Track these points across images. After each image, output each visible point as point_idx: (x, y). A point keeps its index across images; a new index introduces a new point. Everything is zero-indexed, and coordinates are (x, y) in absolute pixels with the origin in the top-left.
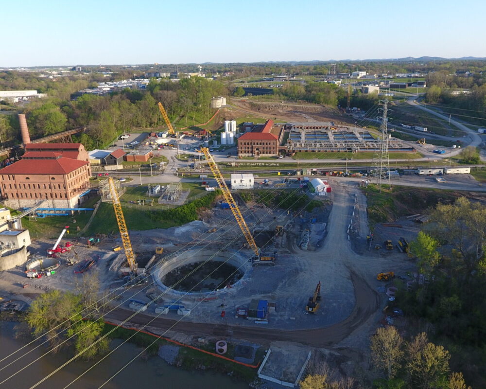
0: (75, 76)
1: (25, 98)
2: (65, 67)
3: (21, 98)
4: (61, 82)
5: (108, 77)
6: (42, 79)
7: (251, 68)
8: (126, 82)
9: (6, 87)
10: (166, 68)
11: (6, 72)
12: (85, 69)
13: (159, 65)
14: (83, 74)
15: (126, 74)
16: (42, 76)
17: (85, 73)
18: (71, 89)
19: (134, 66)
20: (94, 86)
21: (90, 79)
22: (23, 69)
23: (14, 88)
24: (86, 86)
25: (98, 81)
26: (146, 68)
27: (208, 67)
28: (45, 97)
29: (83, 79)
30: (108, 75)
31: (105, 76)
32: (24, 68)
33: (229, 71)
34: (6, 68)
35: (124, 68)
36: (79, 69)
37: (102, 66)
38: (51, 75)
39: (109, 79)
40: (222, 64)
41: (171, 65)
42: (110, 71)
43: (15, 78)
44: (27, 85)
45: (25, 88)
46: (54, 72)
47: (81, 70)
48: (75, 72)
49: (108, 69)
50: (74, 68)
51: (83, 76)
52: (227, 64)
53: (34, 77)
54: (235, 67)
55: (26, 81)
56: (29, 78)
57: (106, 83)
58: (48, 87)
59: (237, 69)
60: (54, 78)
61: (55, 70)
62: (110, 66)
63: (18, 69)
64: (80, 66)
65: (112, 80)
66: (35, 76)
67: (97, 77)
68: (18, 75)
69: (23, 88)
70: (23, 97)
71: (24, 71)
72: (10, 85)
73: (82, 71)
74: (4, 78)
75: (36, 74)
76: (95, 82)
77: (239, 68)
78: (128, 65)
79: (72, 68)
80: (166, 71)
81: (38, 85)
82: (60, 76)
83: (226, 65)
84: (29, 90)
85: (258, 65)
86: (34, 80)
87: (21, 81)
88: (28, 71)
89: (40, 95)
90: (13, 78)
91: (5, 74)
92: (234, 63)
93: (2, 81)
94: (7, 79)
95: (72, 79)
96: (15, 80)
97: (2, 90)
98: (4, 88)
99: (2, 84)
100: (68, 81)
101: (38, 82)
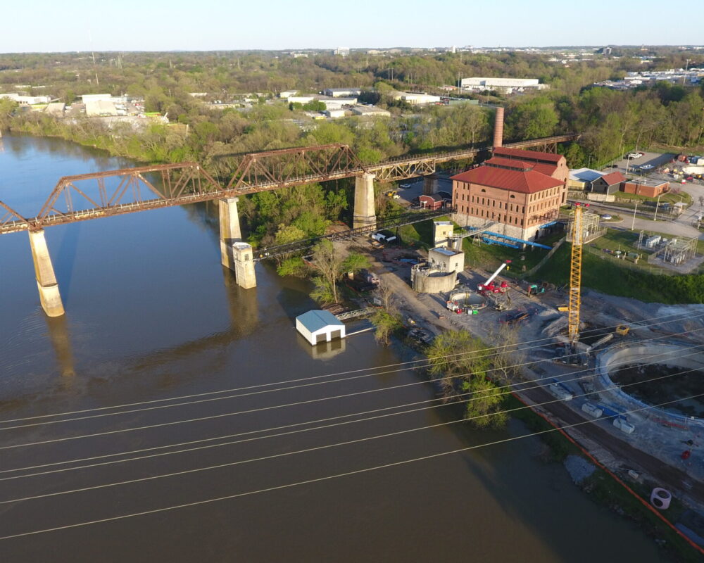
0: (598, 61)
1: (521, 90)
2: (588, 48)
3: (516, 88)
4: (574, 69)
5: (648, 63)
6: (552, 64)
8: (673, 72)
9: (503, 72)
11: (511, 53)
12: (616, 51)
14: (609, 59)
15: (677, 60)
16: (554, 60)
17: (615, 57)
18: (584, 81)
19: (698, 48)
20: (621, 77)
21: (617, 66)
22: (533, 50)
23: (513, 75)
24: (607, 77)
25: (629, 69)
28: (547, 89)
29: (608, 65)
31: (642, 62)
32: (535, 48)
34: (513, 49)
35: (680, 51)
36: (608, 50)
37: (645, 47)
38: (565, 59)
39: (647, 67)
42: (655, 54)
43: (518, 61)
44: (529, 71)
45: (525, 76)
46: (572, 56)
47: (610, 52)
48: (600, 55)
49: (652, 51)
50: (601, 50)
51: (608, 61)
53: (542, 61)
55: (530, 67)
56: (535, 62)
57: (639, 73)
58: (554, 76)
61: (574, 53)
62: (658, 48)
63: (528, 50)
64: (610, 47)
65: (650, 68)
66: (543, 59)
67: (629, 63)
68: (524, 58)
69: (523, 76)
70: (519, 88)
71: (534, 52)
72: (509, 71)
73: (612, 53)
74: (504, 61)
75: (547, 57)
76: (624, 71)
78: (688, 46)
79: (597, 49)
81: (544, 73)
82: (577, 60)
84: (529, 78)
86: (540, 65)
88: (538, 52)
89: (541, 86)
90: (515, 61)
91: (508, 56)
93: (501, 65)
94: (507, 63)
95: (592, 65)
96: (516, 64)
97: (498, 77)
98: (501, 74)
99: (500, 70)
100: (584, 68)
101: (544, 68)
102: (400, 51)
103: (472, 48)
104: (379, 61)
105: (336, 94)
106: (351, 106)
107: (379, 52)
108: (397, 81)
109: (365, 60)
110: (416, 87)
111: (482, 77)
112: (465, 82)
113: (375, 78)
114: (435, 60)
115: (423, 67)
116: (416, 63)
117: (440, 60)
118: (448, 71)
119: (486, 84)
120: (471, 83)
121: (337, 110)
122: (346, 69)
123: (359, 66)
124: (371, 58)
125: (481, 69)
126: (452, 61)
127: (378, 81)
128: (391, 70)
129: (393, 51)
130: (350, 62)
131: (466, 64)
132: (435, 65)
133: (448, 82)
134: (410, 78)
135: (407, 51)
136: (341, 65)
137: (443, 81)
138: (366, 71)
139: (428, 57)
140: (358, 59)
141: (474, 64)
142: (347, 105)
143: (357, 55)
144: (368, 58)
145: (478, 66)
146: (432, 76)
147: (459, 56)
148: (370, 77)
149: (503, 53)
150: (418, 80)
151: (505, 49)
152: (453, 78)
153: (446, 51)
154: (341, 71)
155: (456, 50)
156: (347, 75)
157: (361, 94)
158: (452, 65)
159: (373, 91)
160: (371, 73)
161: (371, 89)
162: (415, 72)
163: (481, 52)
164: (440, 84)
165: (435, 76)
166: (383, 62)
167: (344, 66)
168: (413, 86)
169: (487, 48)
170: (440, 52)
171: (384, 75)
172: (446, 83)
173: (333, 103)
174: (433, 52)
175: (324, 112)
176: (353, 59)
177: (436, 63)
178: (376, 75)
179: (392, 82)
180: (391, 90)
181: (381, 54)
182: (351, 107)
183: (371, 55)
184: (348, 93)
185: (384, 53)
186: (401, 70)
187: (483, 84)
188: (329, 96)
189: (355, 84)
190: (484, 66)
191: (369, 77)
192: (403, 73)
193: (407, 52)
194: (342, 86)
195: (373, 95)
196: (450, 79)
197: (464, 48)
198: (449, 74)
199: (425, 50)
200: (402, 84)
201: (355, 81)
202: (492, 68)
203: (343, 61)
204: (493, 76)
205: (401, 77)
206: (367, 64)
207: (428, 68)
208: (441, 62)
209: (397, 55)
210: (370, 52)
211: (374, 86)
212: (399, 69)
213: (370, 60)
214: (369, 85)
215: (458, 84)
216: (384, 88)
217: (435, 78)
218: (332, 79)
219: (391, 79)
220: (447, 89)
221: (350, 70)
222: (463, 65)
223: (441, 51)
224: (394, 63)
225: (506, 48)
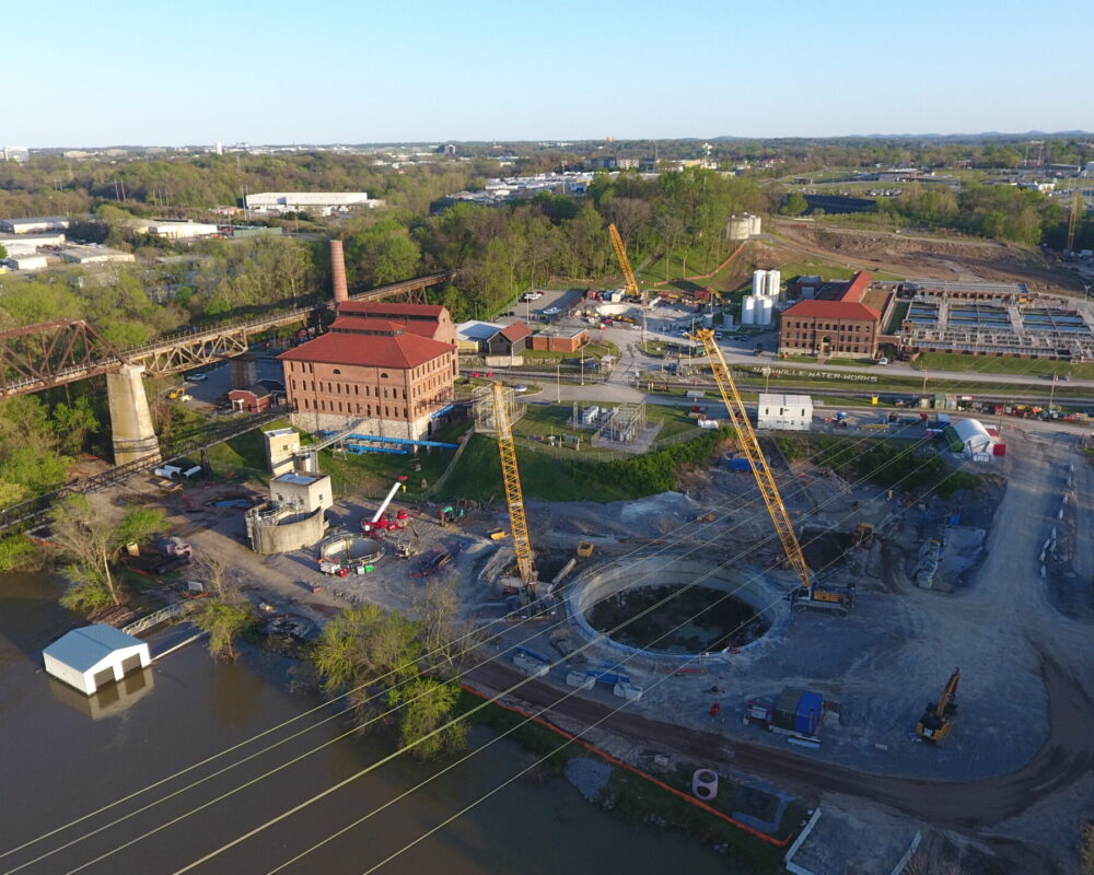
0: (443, 164)
1: (343, 209)
2: (422, 146)
3: (336, 208)
4: (413, 177)
5: (508, 166)
6: (378, 169)
7: (827, 150)
8: (544, 178)
9: (310, 184)
10: (630, 148)
11: (312, 154)
12: (462, 150)
13: (617, 141)
14: (458, 160)
15: (545, 161)
16: (380, 163)
17: (462, 158)
18: (432, 193)
19: (563, 145)
20: (479, 185)
21: (470, 171)
22: (344, 148)
23: (325, 187)
24: (462, 186)
25: (488, 175)
26: (588, 148)
27: (726, 147)
28: (380, 207)
29: (458, 170)
30: (509, 163)
31: (502, 164)
32: (347, 146)
33: (773, 157)
34: (314, 147)
35: (542, 148)
36: (451, 149)
37: (498, 144)
38: (395, 161)
39: (509, 171)
40: (759, 141)
41: (643, 141)
42: (514, 154)
43: (328, 166)
44: (349, 180)
45: (345, 187)
46: (403, 157)
47: (454, 151)
48: (442, 155)
49: (508, 149)
50: (441, 148)
52: (770, 140)
53: (363, 166)
54: (788, 147)
55: (349, 174)
56: (354, 167)
57: (502, 180)
58: (389, 187)
59: (793, 152)
60: (401, 167)
61: (405, 152)
62: (514, 145)
63: (335, 149)
64: (454, 143)
65: (515, 173)
66: (365, 162)
67: (484, 166)
68: (335, 162)
69: (342, 187)
70: (340, 206)
71: (346, 152)
72: (318, 181)
73: (457, 153)
74: (307, 166)
75: (369, 159)
76: (482, 178)
77: (796, 148)
78: (549, 142)
79: (436, 147)
80: (630, 156)
81: (371, 183)
82: (413, 163)
83: (766, 143)
84: (351, 191)
85: (843, 142)
86: (363, 172)
87: (338, 173)
88: (353, 152)
89: (373, 203)
90: (324, 167)
91: (310, 158)
92: (785, 139)
93: (305, 172)
94: (313, 168)
95: (436, 170)
96: (327, 171)
97: (302, 191)
98: (308, 187)
99: (304, 180)
100: (427, 174)
101: (369, 176)
102: (125, 152)
103: (247, 146)
104: (93, 170)
105: (19, 228)
106: (56, 248)
107: (85, 154)
108: (134, 203)
109: (64, 168)
110: (171, 212)
111: (277, 191)
112: (251, 200)
113: (92, 198)
114: (194, 168)
115: (176, 178)
116: (163, 172)
117: (202, 166)
118: (220, 184)
119: (288, 202)
120: (263, 202)
121: (29, 256)
122: (31, 185)
123: (57, 178)
124: (76, 165)
125: (274, 179)
126: (223, 168)
127: (98, 205)
128: (119, 185)
129: (113, 153)
130: (36, 172)
131: (247, 171)
132: (196, 175)
133: (224, 201)
134: (157, 196)
135: (139, 152)
136: (17, 177)
137: (214, 199)
138: (72, 186)
139: (180, 162)
140: (49, 167)
141: (261, 171)
142: (47, 247)
143: (47, 161)
144: (70, 165)
145: (268, 175)
146: (195, 192)
147: (233, 160)
148: (81, 196)
149: (300, 154)
150: (172, 199)
151: (300, 148)
152: (232, 195)
153: (207, 151)
154: (22, 188)
155: (223, 151)
156: (34, 195)
157: (70, 226)
158: (225, 174)
159: (93, 221)
160: (82, 191)
161: (87, 218)
162: (164, 187)
163: (264, 152)
164: (210, 204)
165: (201, 192)
166: (101, 171)
167: (25, 180)
168: (166, 209)
169: (271, 147)
170: (196, 153)
171: (109, 193)
172: (220, 203)
173: (18, 245)
174: (184, 153)
175: (4, 261)
176: (40, 167)
177: (199, 173)
178: (93, 192)
179: (126, 205)
180: (127, 217)
181: (89, 157)
182: (56, 250)
183: (74, 159)
184: (43, 225)
185: (97, 156)
186: (139, 184)
187: (283, 202)
188: (8, 232)
189: (55, 210)
190: (278, 174)
191: (81, 198)
192: (142, 188)
193: (139, 154)
194: (29, 213)
195: (95, 227)
196: (226, 195)
197: (235, 147)
198: (223, 188)
199: (170, 151)
200: (143, 206)
201: (54, 205)
202: (291, 177)
203: (21, 171)
204: (296, 190)
205: (141, 195)
206: (71, 176)
207: (186, 179)
208: (206, 170)
209: (119, 159)
210: (69, 154)
211: (92, 212)
212: (135, 182)
213: (74, 169)
214: (82, 211)
215: (241, 203)
216: (113, 215)
217: (202, 196)
218: (7, 202)
219: (122, 199)
220: (225, 212)
221: (38, 185)
222: (244, 173)
223: (199, 151)
224: (122, 173)
225: (303, 146)
